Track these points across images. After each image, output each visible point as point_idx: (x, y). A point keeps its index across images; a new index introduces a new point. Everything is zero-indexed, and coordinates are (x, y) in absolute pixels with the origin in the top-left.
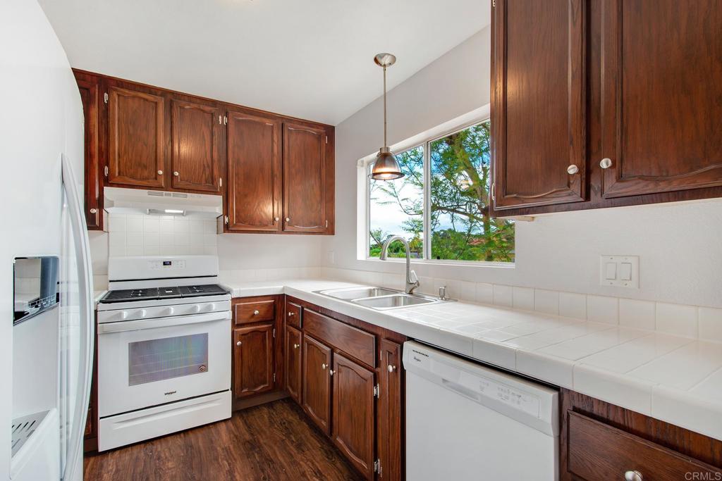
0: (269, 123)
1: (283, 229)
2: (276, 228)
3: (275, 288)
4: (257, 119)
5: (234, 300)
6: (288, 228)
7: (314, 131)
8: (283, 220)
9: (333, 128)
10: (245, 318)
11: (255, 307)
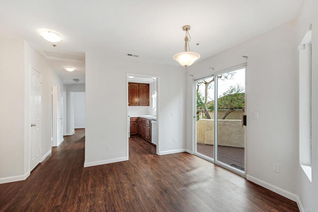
0: (136, 85)
1: (139, 105)
2: (138, 105)
3: (137, 116)
4: (134, 84)
5: (130, 118)
6: (140, 105)
7: (145, 85)
8: (139, 103)
9: (149, 84)
10: (132, 121)
11: (134, 119)
